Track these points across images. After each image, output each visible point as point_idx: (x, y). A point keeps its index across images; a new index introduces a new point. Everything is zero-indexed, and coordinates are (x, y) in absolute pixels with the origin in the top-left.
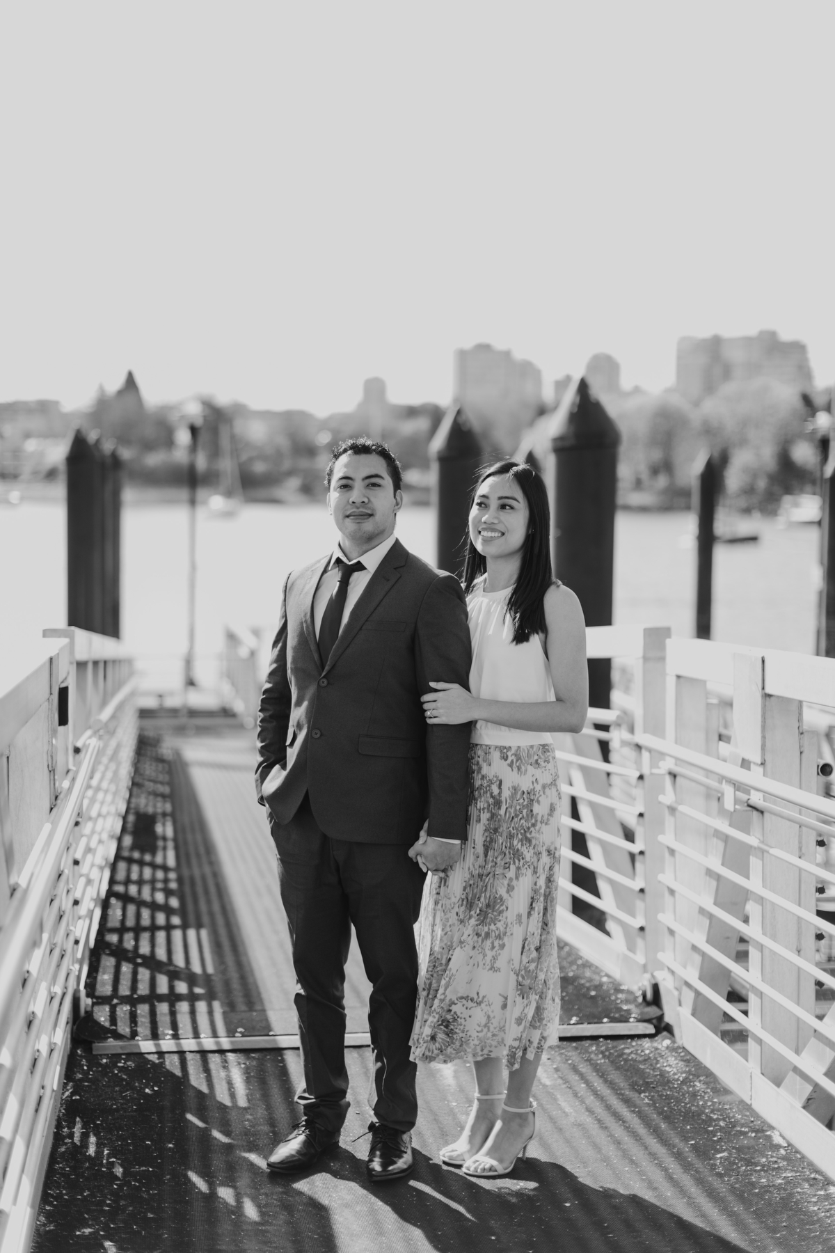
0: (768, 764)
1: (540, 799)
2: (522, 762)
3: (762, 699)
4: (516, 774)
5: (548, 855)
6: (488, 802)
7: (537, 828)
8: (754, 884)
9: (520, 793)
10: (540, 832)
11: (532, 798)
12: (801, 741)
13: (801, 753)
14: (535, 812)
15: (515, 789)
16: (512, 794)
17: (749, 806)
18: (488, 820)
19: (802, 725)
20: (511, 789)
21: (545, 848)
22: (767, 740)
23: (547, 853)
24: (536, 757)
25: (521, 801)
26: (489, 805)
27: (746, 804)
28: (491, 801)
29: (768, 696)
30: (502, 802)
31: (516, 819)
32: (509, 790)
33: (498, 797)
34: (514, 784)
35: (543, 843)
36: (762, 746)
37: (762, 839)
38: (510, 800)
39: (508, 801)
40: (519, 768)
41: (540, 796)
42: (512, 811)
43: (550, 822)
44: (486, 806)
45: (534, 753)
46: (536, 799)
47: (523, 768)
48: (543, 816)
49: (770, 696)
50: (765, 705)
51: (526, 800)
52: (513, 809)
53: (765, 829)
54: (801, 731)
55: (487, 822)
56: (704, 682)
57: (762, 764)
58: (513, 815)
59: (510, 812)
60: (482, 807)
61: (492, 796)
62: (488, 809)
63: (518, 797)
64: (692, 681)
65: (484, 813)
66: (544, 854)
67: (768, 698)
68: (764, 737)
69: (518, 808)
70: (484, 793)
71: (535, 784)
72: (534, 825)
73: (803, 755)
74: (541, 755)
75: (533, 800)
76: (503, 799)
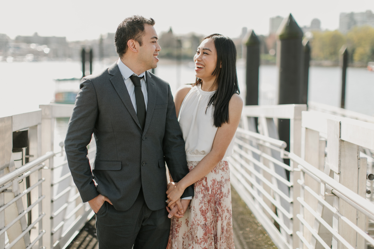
0: (342, 174)
1: (224, 185)
2: (216, 168)
3: (339, 142)
4: (214, 174)
5: (228, 212)
6: (201, 189)
7: (223, 199)
8: (334, 230)
9: (216, 182)
10: (224, 201)
11: (221, 184)
12: (359, 163)
13: (358, 169)
14: (222, 191)
15: (214, 180)
16: (213, 183)
17: (332, 193)
18: (202, 198)
19: (359, 155)
20: (212, 181)
21: (226, 208)
22: (341, 162)
23: (227, 211)
24: (223, 167)
25: (218, 186)
26: (202, 191)
27: (331, 192)
28: (203, 188)
29: (342, 141)
30: (209, 188)
31: (216, 195)
32: (211, 181)
33: (206, 186)
34: (214, 178)
35: (225, 206)
36: (339, 165)
37: (338, 209)
38: (212, 186)
39: (212, 187)
40: (215, 171)
41: (224, 184)
42: (214, 191)
43: (228, 197)
44: (200, 190)
45: (222, 165)
46: (223, 185)
47: (217, 171)
48: (225, 194)
49: (343, 141)
50: (341, 145)
51: (219, 186)
52: (214, 190)
53: (340, 205)
54: (359, 158)
55: (202, 199)
56: (318, 133)
57: (339, 174)
58: (215, 193)
59: (213, 191)
60: (198, 191)
61: (203, 186)
62: (202, 192)
63: (216, 184)
64: (312, 131)
65: (199, 194)
66: (226, 211)
67: (342, 142)
68: (340, 161)
69: (216, 189)
70: (199, 184)
71: (222, 179)
72: (222, 197)
73: (360, 170)
74: (224, 166)
75: (222, 185)
76: (209, 186)
